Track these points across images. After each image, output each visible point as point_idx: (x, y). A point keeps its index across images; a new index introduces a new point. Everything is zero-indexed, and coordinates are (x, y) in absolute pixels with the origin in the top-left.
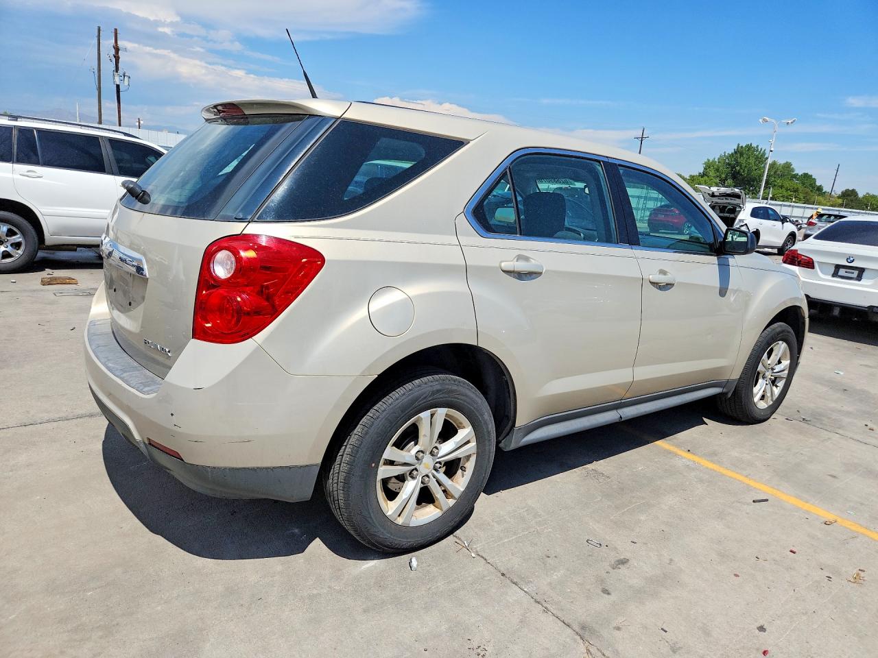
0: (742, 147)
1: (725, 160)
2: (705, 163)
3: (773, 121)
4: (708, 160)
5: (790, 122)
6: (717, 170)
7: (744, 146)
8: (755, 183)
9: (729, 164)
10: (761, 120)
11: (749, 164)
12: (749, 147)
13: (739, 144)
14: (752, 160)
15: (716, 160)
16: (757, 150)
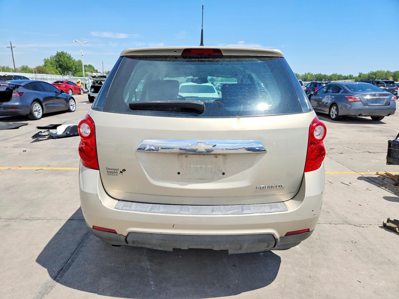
0: (59, 53)
1: (53, 59)
2: (44, 60)
3: (79, 41)
4: (45, 59)
5: (86, 42)
6: (51, 63)
7: (60, 52)
8: (71, 69)
9: (56, 61)
10: (74, 41)
11: (66, 60)
12: (63, 53)
13: (57, 52)
14: (66, 59)
15: (49, 59)
16: (67, 54)
